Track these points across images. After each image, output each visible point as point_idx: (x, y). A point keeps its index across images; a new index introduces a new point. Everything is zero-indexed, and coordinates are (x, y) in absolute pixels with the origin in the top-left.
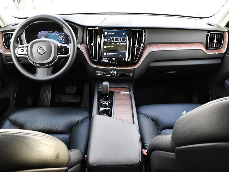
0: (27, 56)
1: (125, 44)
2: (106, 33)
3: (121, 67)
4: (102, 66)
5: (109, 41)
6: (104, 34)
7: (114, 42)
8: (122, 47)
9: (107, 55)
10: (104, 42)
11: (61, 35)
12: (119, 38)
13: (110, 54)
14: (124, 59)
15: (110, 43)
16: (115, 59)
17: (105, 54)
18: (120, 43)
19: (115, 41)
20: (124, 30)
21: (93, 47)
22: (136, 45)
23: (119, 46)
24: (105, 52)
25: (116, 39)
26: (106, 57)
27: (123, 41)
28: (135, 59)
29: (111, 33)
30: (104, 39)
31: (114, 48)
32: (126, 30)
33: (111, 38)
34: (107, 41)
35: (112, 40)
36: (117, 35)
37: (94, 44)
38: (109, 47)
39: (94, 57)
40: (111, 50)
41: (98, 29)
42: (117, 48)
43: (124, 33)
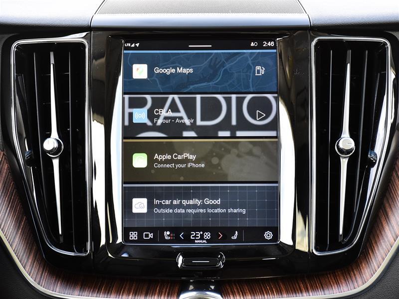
1: (273, 134)
2: (140, 71)
5: (160, 122)
6: (129, 73)
7: (193, 127)
8: (250, 153)
9: (157, 211)
10: (131, 130)
12: (228, 101)
13: (171, 206)
14: (268, 235)
16: (207, 235)
17: (140, 205)
18: (239, 134)
19: (199, 122)
20: (260, 47)
21: (56, 163)
22: (346, 142)
23: (228, 151)
24: (140, 194)
25: (211, 109)
26: (151, 230)
27: (255, 119)
28: (341, 232)
29: (173, 71)
30: (131, 106)
31: (196, 162)
32: (271, 44)
33: (173, 100)
34: (149, 123)
35: (182, 113)
36: (211, 79)
37: (58, 141)
38: (167, 162)
39: (60, 233)
40: (182, 179)
41: (85, 42)
42: (219, 165)
43: (258, 68)
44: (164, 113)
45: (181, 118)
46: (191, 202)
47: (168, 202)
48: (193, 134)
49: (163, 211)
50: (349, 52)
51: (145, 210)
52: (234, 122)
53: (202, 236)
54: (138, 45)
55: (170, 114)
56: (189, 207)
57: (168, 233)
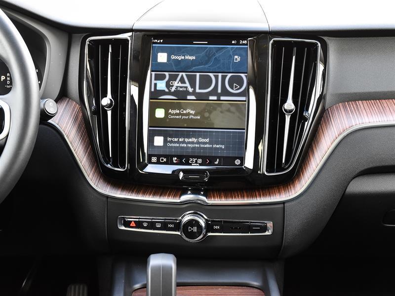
1: (244, 98)
2: (162, 58)
3: (226, 197)
4: (144, 193)
5: (173, 89)
6: (156, 58)
7: (194, 93)
8: (229, 111)
9: (169, 145)
10: (155, 94)
12: (217, 77)
13: (178, 142)
14: (238, 162)
15: (181, 95)
16: (200, 161)
17: (159, 141)
18: (222, 98)
19: (198, 90)
20: (238, 44)
21: (109, 113)
22: (289, 105)
23: (215, 109)
24: (159, 134)
25: (206, 82)
26: (165, 156)
27: (233, 89)
28: (283, 162)
29: (183, 58)
30: (155, 80)
31: (195, 115)
32: (245, 42)
33: (182, 76)
34: (167, 90)
35: (188, 84)
36: (207, 63)
37: (111, 100)
38: (177, 114)
39: (111, 156)
40: (185, 125)
41: (129, 38)
42: (209, 117)
43: (236, 57)
44: (176, 84)
45: (186, 87)
46: (190, 140)
47: (176, 140)
48: (193, 97)
49: (173, 145)
50: (295, 49)
51: (161, 144)
52: (219, 91)
53: (196, 161)
54: (161, 41)
55: (180, 84)
56: (189, 143)
57: (176, 158)
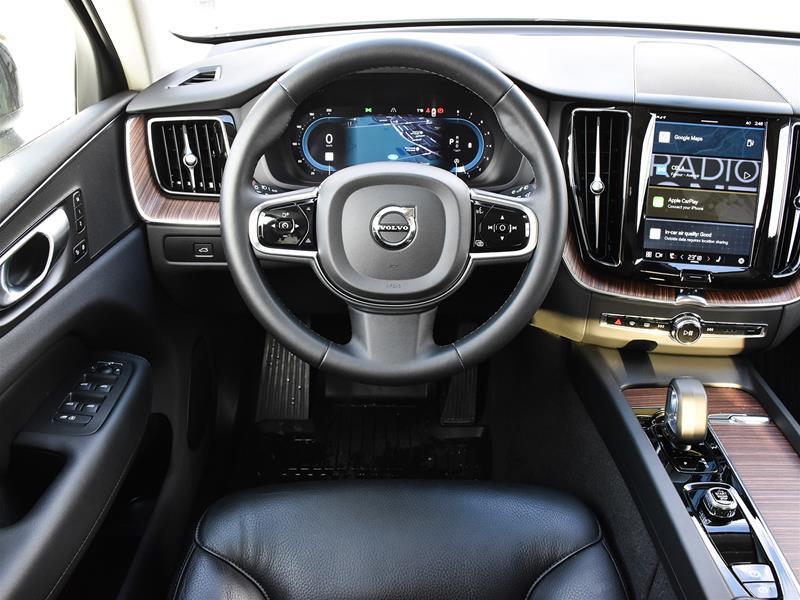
0: (313, 254)
1: (754, 190)
2: (665, 137)
3: (726, 299)
4: (635, 291)
5: (675, 175)
7: (698, 181)
8: (736, 202)
9: (666, 238)
10: (654, 180)
11: (418, 129)
12: (725, 163)
13: (677, 236)
14: (741, 261)
15: (684, 181)
16: (700, 258)
17: (655, 234)
18: (730, 188)
19: (703, 178)
20: (753, 125)
21: (597, 199)
23: (721, 200)
24: (656, 225)
25: (712, 168)
26: (661, 251)
27: (742, 178)
28: (788, 261)
29: (688, 138)
30: (655, 163)
31: (698, 206)
32: (761, 124)
33: (686, 160)
34: (668, 176)
35: (692, 170)
36: (715, 146)
38: (677, 204)
39: (597, 247)
40: (686, 217)
42: (713, 209)
43: (749, 141)
44: (678, 168)
45: (690, 173)
46: (691, 234)
47: (675, 233)
48: (698, 186)
49: (670, 239)
51: (658, 237)
52: (727, 179)
53: (696, 259)
54: (664, 117)
55: (683, 169)
56: (689, 237)
57: (673, 255)
